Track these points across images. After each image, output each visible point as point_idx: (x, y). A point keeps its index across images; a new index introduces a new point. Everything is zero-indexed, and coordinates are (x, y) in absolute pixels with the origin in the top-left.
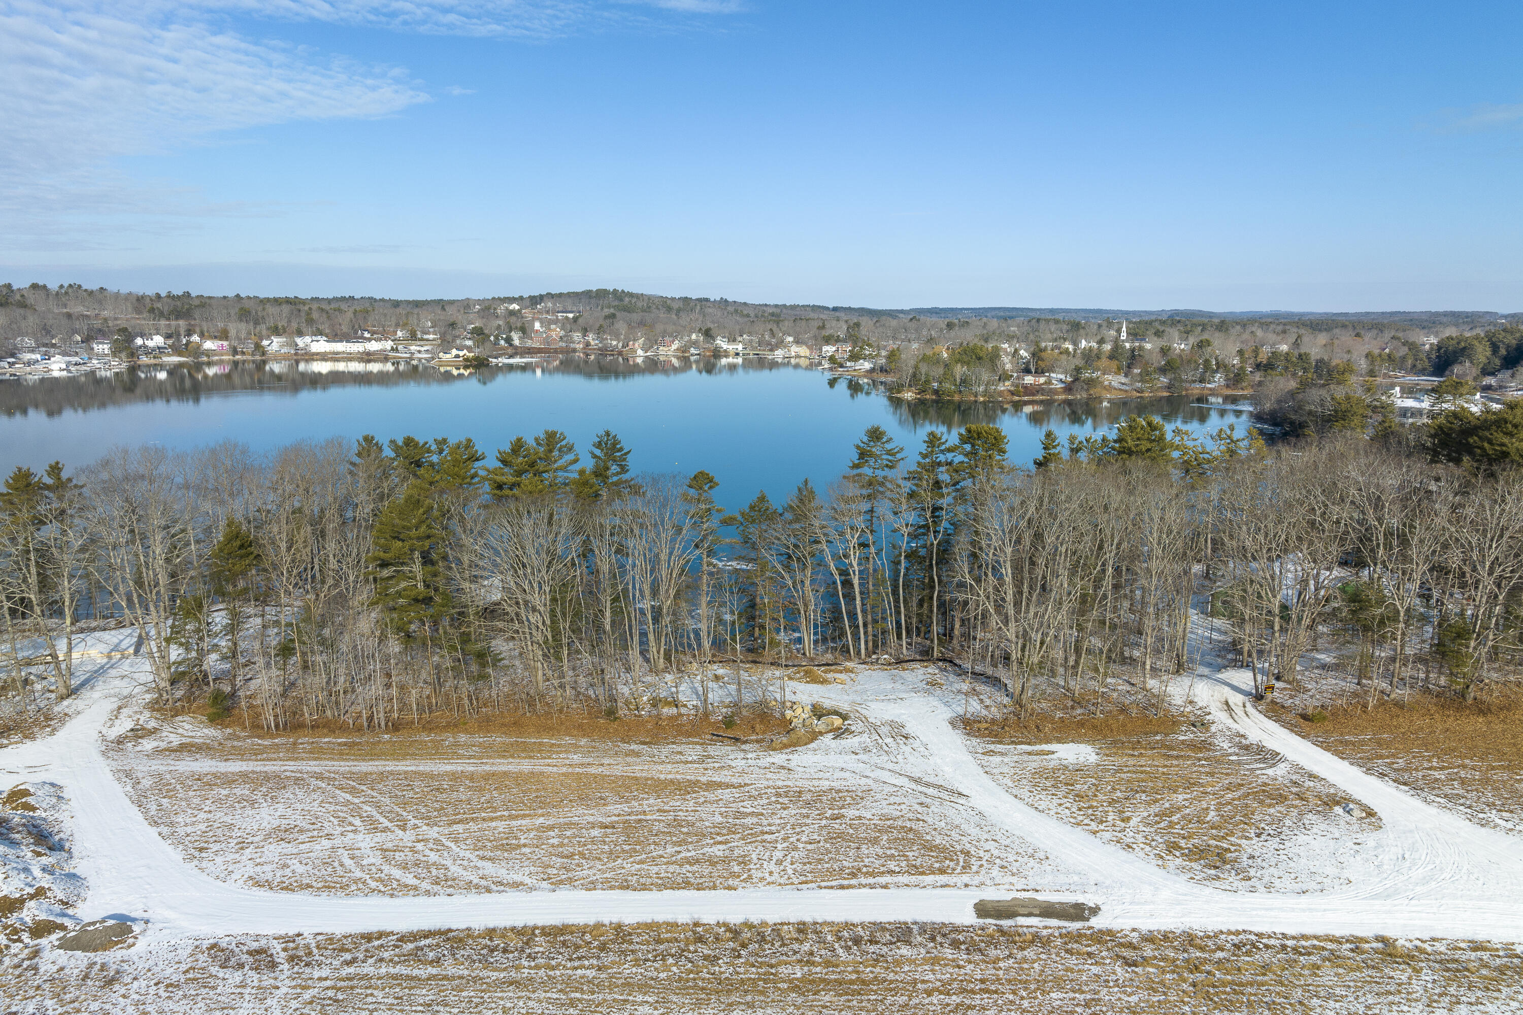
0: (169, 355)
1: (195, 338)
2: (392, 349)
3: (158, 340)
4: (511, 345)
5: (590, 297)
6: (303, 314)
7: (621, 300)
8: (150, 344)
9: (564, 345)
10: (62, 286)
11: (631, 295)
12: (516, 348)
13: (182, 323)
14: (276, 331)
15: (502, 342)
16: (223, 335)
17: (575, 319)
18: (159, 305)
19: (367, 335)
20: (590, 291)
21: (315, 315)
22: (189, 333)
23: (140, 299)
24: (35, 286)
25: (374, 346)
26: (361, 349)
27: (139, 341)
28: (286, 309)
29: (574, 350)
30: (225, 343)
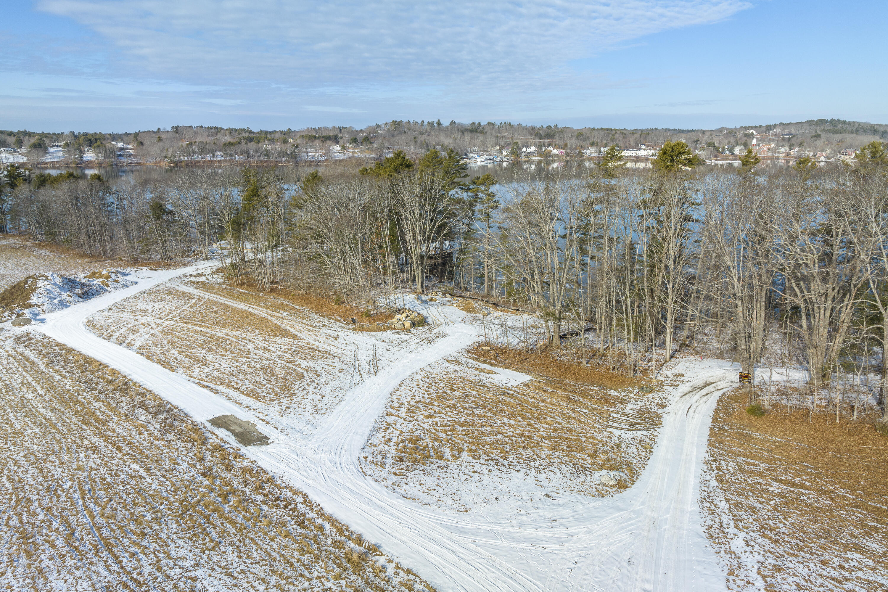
0: (535, 156)
1: (551, 148)
2: (653, 155)
3: (533, 149)
4: (733, 154)
5: (810, 125)
6: (610, 135)
7: (836, 126)
8: (529, 151)
9: (770, 154)
10: (501, 123)
11: (844, 122)
12: (736, 155)
13: (547, 141)
14: (593, 144)
15: (727, 152)
16: (565, 146)
17: (789, 139)
18: (541, 132)
19: (643, 147)
20: (813, 121)
21: (617, 136)
22: (549, 145)
23: (533, 129)
24: (489, 123)
25: (642, 153)
26: (634, 155)
27: (524, 149)
28: (602, 133)
29: (778, 158)
30: (564, 151)
